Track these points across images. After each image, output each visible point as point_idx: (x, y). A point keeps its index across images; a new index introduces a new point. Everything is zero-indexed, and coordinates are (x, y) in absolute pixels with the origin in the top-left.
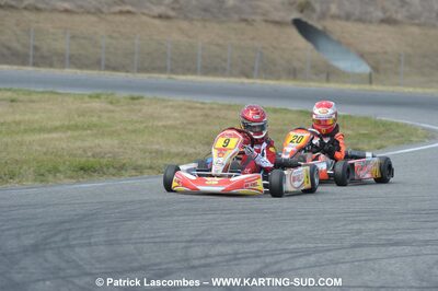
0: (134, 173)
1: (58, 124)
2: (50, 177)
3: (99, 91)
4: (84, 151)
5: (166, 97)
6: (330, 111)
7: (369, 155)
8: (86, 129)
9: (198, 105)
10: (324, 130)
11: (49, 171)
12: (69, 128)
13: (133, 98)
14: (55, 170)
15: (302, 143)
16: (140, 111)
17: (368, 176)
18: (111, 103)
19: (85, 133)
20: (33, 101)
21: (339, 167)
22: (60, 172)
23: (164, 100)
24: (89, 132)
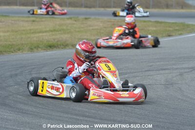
0: (71, 47)
1: (48, 29)
2: (35, 50)
3: (72, 16)
4: (54, 40)
5: (100, 17)
6: (132, 19)
7: (150, 36)
8: (58, 31)
9: (112, 20)
10: (130, 26)
11: (35, 47)
12: (52, 31)
13: (86, 19)
14: (37, 47)
15: (121, 32)
16: (86, 24)
17: (148, 45)
18: (76, 21)
19: (57, 33)
20: (42, 21)
21: (136, 41)
22: (40, 48)
23: (99, 19)
24: (60, 32)
